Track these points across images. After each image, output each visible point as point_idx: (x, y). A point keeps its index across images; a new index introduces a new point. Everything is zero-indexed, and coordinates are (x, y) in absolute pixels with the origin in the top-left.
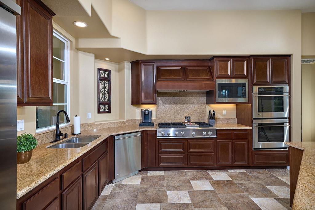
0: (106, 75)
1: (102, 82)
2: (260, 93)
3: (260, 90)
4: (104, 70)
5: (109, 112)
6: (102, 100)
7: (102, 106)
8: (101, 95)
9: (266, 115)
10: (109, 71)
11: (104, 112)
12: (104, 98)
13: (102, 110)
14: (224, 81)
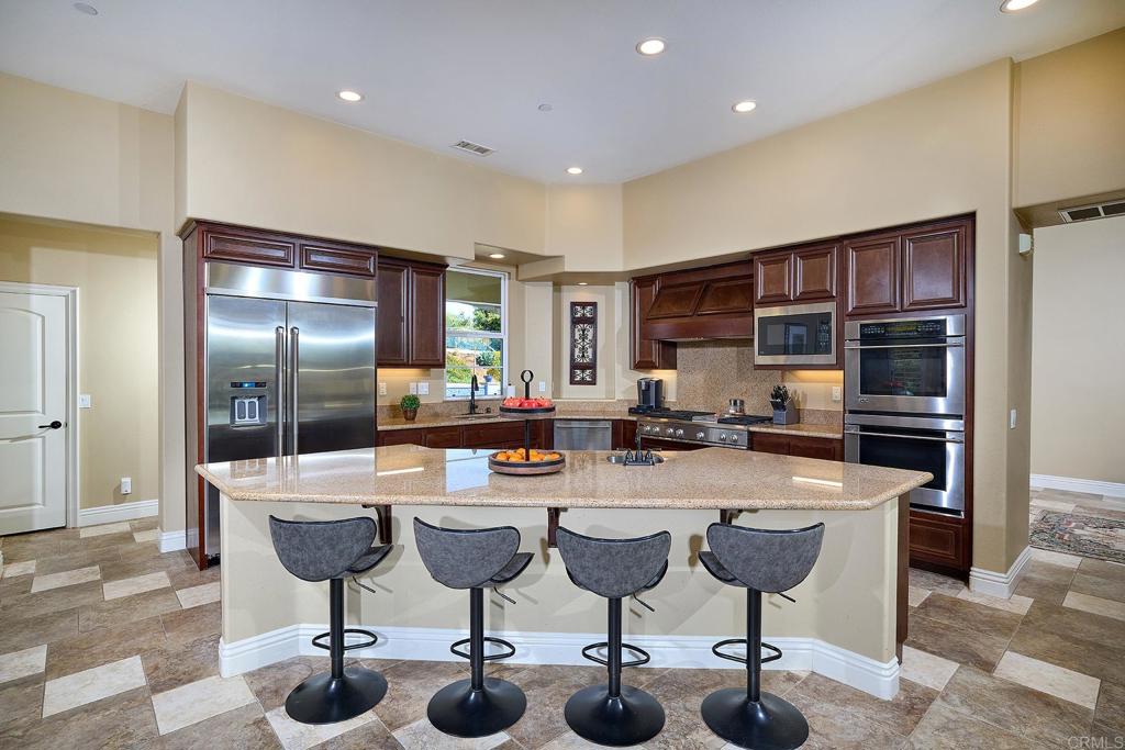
0: (588, 312)
1: (580, 326)
2: (865, 339)
3: (867, 331)
4: (584, 305)
5: (593, 382)
6: (579, 360)
7: (578, 372)
8: (577, 350)
9: (883, 401)
10: (594, 305)
11: (583, 382)
12: (583, 356)
13: (578, 379)
14: (776, 311)
